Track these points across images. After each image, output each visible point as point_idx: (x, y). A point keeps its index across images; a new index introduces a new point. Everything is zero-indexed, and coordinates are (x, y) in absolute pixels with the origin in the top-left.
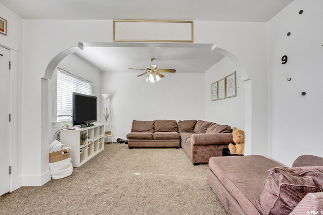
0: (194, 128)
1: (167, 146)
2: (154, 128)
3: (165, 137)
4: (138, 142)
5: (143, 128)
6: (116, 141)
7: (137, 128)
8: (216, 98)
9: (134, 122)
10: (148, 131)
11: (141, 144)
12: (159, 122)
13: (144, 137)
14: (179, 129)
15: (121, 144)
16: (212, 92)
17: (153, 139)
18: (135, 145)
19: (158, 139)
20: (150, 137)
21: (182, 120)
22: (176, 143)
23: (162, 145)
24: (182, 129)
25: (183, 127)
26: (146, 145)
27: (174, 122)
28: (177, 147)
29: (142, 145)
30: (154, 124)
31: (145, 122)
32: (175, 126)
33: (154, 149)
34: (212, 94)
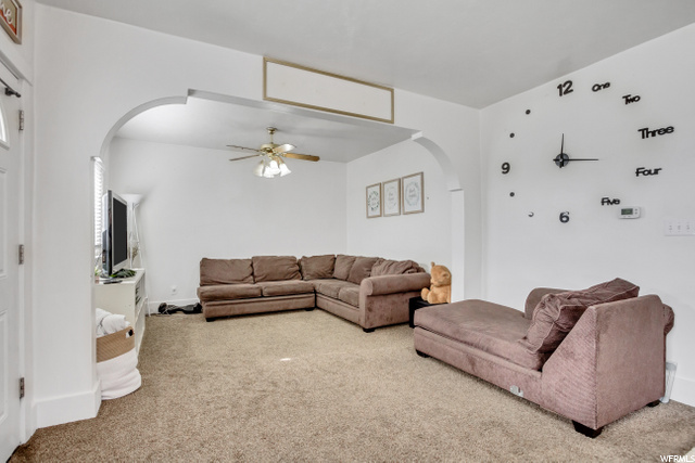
0: (333, 270)
1: (291, 307)
2: (252, 274)
3: (287, 289)
4: (229, 306)
5: (229, 275)
6: (156, 311)
7: (214, 275)
8: (377, 212)
9: (205, 263)
10: (242, 281)
11: (237, 309)
12: (262, 260)
13: (244, 292)
14: (305, 272)
15: (174, 315)
16: (367, 201)
17: (263, 296)
18: (223, 313)
19: (271, 295)
20: (257, 292)
21: (309, 255)
22: (307, 301)
23: (281, 308)
24: (312, 273)
25: (314, 268)
26: (247, 311)
27: (293, 259)
28: (309, 309)
29: (237, 312)
30: (252, 265)
31: (233, 261)
32: (298, 268)
33: (265, 318)
34: (368, 205)
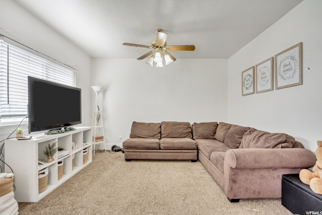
0: (215, 133)
1: (179, 158)
2: (160, 133)
3: (177, 146)
4: (138, 153)
5: (145, 133)
6: (110, 149)
7: (137, 133)
8: (251, 90)
9: (135, 124)
10: (153, 136)
11: (144, 155)
12: (167, 124)
13: (148, 145)
14: (194, 134)
15: (117, 153)
16: (243, 83)
17: (160, 149)
18: (135, 157)
19: (166, 149)
20: (156, 146)
21: (198, 122)
22: (192, 155)
23: (172, 158)
24: (199, 134)
25: (201, 131)
26: (150, 157)
27: (188, 124)
28: (193, 161)
29: (143, 158)
30: (160, 127)
31: (149, 124)
32: (190, 131)
33: (160, 164)
34: (243, 85)
